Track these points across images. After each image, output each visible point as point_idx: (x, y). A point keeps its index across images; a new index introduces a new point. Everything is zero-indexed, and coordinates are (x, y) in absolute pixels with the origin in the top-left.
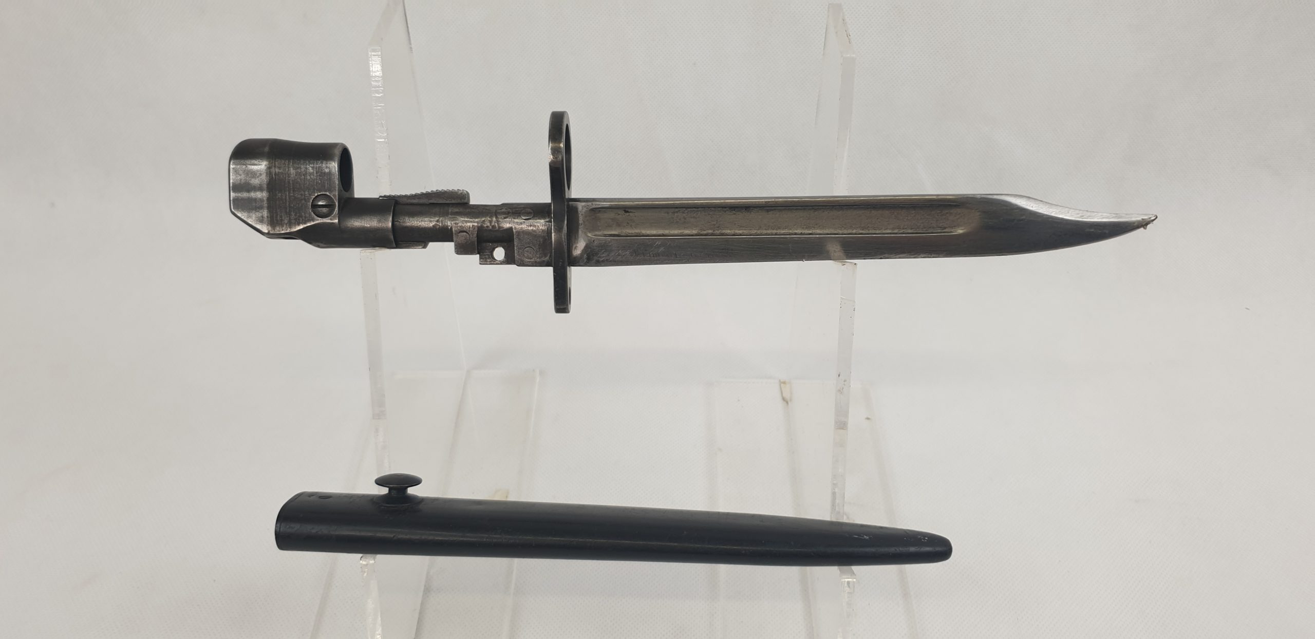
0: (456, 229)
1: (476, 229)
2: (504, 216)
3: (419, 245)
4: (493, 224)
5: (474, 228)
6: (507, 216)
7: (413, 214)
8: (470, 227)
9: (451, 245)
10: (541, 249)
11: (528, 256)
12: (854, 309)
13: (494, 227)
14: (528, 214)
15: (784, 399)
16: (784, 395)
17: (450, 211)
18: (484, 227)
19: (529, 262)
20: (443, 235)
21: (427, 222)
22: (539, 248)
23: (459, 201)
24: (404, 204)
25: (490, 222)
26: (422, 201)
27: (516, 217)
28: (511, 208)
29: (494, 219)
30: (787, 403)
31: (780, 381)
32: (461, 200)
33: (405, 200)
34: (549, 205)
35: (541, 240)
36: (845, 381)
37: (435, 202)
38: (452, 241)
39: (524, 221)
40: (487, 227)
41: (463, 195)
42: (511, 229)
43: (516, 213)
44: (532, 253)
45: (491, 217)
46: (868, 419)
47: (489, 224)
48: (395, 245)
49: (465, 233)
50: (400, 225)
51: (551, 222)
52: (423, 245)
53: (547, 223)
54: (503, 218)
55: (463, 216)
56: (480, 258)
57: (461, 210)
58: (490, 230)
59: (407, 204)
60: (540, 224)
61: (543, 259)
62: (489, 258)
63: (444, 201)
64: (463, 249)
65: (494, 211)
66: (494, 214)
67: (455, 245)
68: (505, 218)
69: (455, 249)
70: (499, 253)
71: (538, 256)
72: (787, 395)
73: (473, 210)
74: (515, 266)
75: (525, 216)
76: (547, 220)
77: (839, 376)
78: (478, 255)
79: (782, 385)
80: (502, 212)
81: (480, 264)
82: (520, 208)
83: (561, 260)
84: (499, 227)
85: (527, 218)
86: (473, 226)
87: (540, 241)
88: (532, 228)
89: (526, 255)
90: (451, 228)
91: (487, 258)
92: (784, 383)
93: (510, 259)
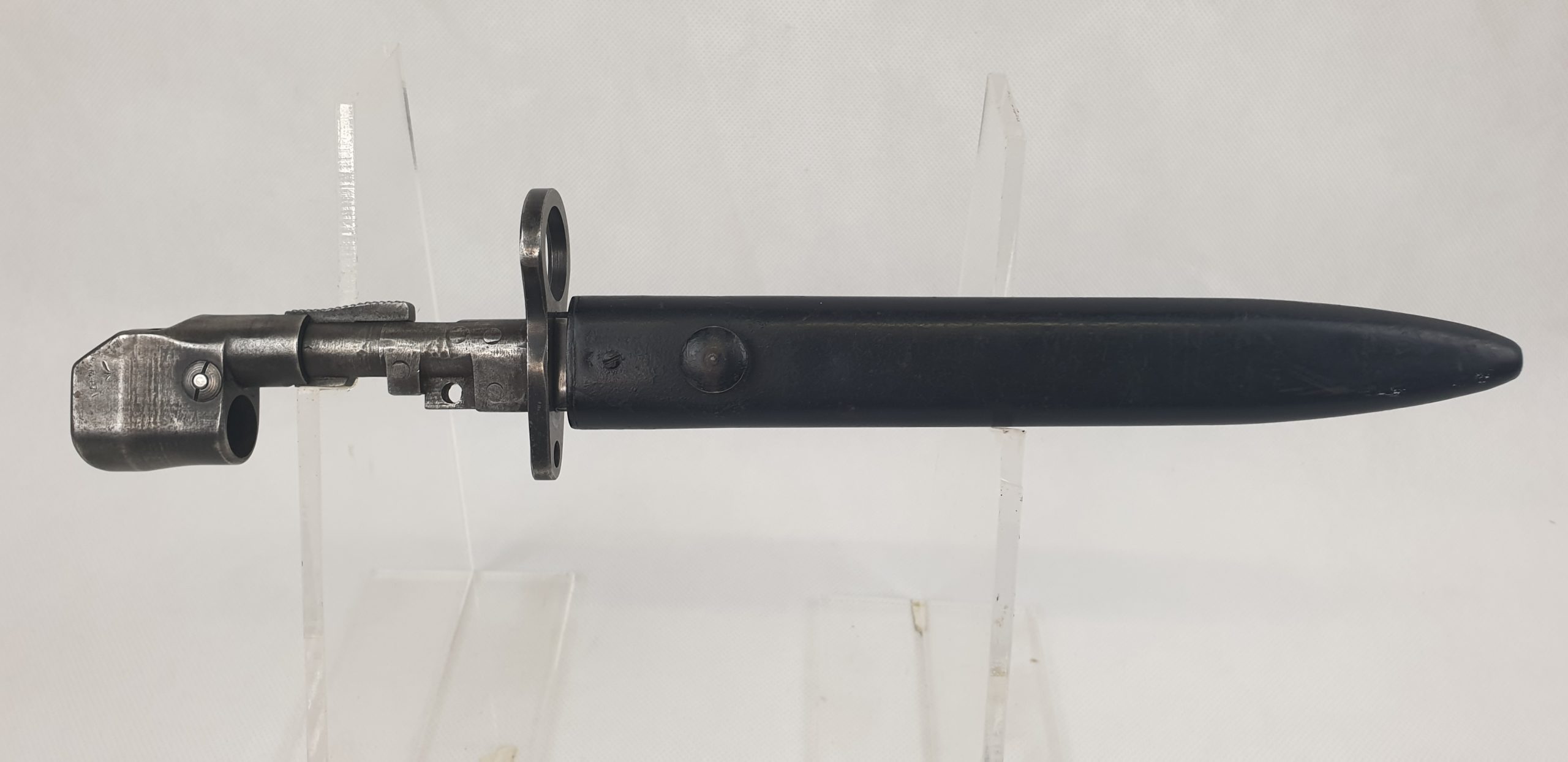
0: (390, 358)
1: (419, 356)
2: (460, 339)
3: (339, 382)
4: (443, 349)
5: (416, 357)
6: (462, 338)
7: (330, 337)
8: (409, 354)
9: (383, 381)
10: (512, 387)
11: (493, 396)
12: (1022, 498)
13: (444, 353)
14: (492, 335)
15: (916, 628)
16: (917, 622)
17: (382, 331)
18: (430, 355)
19: (495, 405)
20: (373, 366)
21: (350, 347)
22: (510, 385)
23: (397, 318)
24: (321, 323)
25: (439, 347)
26: (344, 318)
27: (476, 340)
28: (469, 328)
29: (445, 343)
30: (921, 633)
31: (911, 601)
32: (399, 316)
33: (321, 317)
34: (522, 323)
35: (513, 373)
36: (1006, 607)
37: (363, 319)
38: (382, 374)
39: (487, 345)
40: (435, 354)
41: (403, 310)
42: (469, 357)
43: (477, 335)
44: (500, 393)
45: (440, 340)
46: (1034, 661)
47: (436, 349)
48: (305, 383)
49: (403, 364)
50: (312, 352)
51: (525, 346)
52: (345, 381)
53: (521, 348)
54: (457, 341)
55: (400, 340)
56: (426, 400)
57: (399, 330)
58: (439, 359)
59: (324, 323)
60: (511, 349)
61: (515, 400)
62: (439, 400)
63: (376, 319)
64: (399, 387)
65: (446, 331)
66: (445, 335)
67: (389, 382)
68: (460, 341)
69: (389, 387)
70: (456, 392)
71: (508, 396)
72: (921, 623)
73: (415, 330)
74: (475, 410)
75: (488, 338)
76: (522, 343)
77: (997, 599)
78: (423, 396)
79: (915, 608)
80: (457, 333)
81: (426, 408)
82: (484, 326)
83: (540, 403)
84: (452, 355)
85: (492, 341)
86: (414, 353)
87: (511, 375)
88: (499, 355)
89: (490, 395)
90: (383, 357)
91: (438, 397)
92: (918, 605)
93: (468, 402)
